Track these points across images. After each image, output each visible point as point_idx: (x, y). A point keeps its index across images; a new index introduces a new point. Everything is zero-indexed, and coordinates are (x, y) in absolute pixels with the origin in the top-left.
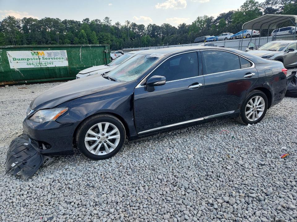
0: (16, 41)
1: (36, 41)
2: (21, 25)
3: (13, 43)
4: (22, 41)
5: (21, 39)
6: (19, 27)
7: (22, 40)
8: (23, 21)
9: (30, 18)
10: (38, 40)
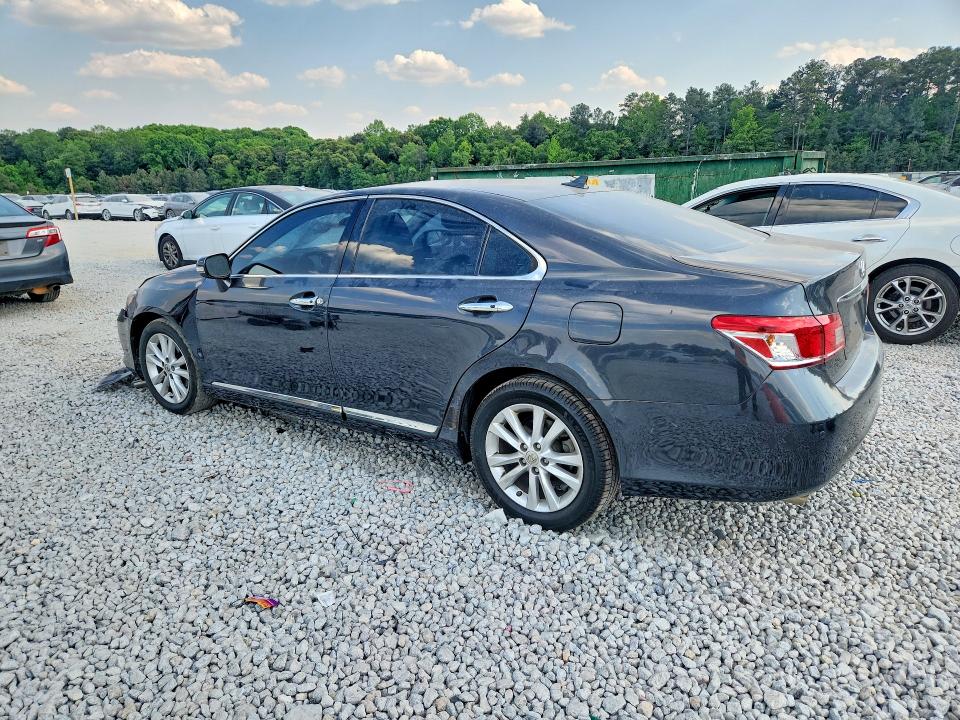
0: (807, 137)
1: (870, 134)
2: (841, 85)
3: (795, 143)
4: (823, 136)
5: (824, 129)
6: (831, 91)
7: (824, 132)
8: (848, 73)
9: (877, 57)
10: (877, 130)
